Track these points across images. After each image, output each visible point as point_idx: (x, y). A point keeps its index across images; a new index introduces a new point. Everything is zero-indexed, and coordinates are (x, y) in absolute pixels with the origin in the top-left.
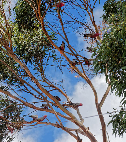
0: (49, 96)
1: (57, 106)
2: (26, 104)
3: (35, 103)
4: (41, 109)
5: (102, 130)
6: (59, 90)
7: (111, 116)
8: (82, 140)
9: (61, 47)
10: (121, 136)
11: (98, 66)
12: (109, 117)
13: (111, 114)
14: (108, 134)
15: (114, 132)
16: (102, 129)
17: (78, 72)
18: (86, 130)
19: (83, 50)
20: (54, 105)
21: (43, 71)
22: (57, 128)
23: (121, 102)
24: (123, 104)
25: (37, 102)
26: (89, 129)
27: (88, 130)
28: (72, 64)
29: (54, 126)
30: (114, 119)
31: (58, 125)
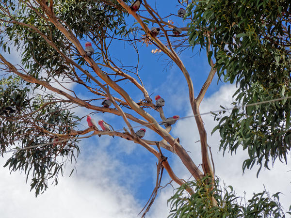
0: (113, 86)
1: (127, 105)
2: (75, 100)
3: (91, 100)
4: (100, 109)
5: (200, 142)
6: (132, 80)
7: (216, 118)
8: (167, 158)
9: (133, 5)
10: (234, 152)
11: (195, 36)
12: (214, 120)
13: (217, 115)
14: (210, 148)
15: (221, 145)
16: (200, 140)
17: (161, 48)
18: (174, 142)
19: (172, 14)
20: (123, 104)
21: (105, 49)
22: (127, 140)
23: (233, 97)
24: (237, 100)
25: (95, 100)
26: (178, 140)
27: (177, 143)
28: (151, 34)
29: (121, 137)
30: (222, 124)
31: (128, 134)
